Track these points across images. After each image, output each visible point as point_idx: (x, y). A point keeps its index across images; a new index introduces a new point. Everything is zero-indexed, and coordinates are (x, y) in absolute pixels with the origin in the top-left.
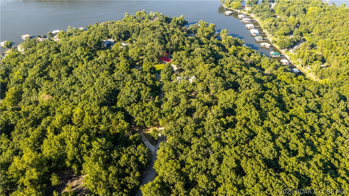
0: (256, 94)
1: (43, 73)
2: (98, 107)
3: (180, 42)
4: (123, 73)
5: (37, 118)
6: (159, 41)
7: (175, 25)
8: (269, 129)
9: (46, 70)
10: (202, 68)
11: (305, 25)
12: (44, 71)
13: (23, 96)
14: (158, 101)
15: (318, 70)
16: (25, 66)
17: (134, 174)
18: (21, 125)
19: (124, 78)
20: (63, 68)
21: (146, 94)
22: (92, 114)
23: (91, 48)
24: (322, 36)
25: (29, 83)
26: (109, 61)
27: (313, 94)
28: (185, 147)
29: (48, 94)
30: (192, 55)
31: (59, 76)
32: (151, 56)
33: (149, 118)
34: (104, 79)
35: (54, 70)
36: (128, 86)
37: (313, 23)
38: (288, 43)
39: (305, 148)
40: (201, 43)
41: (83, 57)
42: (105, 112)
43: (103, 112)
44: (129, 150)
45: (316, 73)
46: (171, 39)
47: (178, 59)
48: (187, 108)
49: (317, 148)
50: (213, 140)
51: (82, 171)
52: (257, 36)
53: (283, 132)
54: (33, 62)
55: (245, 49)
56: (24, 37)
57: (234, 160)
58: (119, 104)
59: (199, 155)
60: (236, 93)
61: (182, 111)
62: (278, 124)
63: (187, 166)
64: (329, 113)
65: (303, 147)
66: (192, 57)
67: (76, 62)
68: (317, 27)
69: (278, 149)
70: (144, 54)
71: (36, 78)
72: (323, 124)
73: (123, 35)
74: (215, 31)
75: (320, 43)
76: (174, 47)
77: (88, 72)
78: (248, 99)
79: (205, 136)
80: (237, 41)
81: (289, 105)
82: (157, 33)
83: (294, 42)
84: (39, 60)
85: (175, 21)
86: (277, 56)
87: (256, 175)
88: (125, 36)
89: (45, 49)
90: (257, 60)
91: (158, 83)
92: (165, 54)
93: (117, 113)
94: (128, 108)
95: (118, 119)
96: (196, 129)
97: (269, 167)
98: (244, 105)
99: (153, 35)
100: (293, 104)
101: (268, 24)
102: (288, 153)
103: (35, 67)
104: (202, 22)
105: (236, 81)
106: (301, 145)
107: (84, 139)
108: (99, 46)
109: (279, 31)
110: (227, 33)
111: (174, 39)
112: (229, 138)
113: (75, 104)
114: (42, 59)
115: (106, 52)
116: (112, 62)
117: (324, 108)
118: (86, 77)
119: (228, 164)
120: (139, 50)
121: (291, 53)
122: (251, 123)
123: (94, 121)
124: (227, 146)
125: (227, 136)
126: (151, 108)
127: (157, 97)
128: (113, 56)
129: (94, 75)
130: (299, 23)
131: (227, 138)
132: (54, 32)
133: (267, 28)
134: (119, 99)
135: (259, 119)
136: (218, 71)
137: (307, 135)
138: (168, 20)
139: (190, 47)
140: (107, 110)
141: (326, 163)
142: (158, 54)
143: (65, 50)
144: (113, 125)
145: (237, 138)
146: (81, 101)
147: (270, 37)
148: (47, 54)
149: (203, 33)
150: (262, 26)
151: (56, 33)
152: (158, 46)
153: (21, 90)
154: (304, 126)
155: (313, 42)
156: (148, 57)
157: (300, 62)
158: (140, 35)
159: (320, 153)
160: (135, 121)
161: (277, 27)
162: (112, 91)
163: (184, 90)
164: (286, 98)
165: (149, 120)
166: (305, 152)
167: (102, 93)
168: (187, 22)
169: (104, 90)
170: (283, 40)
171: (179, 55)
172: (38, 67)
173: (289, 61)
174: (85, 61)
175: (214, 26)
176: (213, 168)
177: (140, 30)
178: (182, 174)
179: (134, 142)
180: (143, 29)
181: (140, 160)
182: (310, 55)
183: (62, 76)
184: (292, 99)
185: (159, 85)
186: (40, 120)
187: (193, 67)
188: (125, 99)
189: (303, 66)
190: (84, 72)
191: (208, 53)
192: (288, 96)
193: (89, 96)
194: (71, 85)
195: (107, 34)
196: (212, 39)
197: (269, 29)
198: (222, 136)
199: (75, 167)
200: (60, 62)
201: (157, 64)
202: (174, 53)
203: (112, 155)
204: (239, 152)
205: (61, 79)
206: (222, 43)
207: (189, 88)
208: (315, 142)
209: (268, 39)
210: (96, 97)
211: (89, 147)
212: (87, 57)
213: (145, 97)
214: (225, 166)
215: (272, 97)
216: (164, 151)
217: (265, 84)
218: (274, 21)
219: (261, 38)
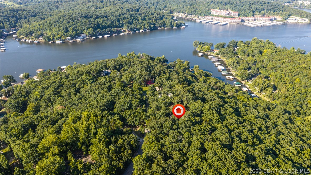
0: (218, 105)
1: (57, 92)
2: (101, 111)
3: (162, 72)
4: (119, 91)
5: (54, 120)
6: (145, 70)
7: (158, 61)
8: (227, 127)
9: (59, 90)
10: (178, 87)
11: (261, 63)
12: (58, 91)
13: (41, 109)
14: (144, 108)
15: (270, 94)
16: (43, 88)
17: (127, 152)
18: (43, 125)
19: (119, 94)
20: (72, 88)
21: (136, 103)
22: (96, 116)
23: (93, 75)
24: (274, 70)
25: (46, 99)
26: (108, 83)
27: (264, 109)
28: (164, 136)
29: (61, 105)
30: (170, 79)
31: (69, 94)
32: (139, 80)
33: (138, 119)
34: (104, 94)
35: (65, 90)
36: (123, 98)
37: (267, 61)
38: (247, 75)
39: (253, 140)
40: (178, 73)
41: (88, 81)
42: (106, 114)
43: (104, 115)
44: (124, 137)
45: (269, 97)
46: (155, 70)
47: (159, 82)
48: (166, 113)
49: (263, 140)
50: (185, 131)
51: (89, 152)
52: (224, 71)
53: (237, 129)
54: (49, 85)
55: (212, 79)
56: (38, 71)
57: (199, 143)
58: (115, 111)
59: (175, 140)
60: (203, 103)
61: (162, 114)
62: (234, 124)
63: (165, 147)
64: (275, 121)
65: (252, 138)
66: (170, 80)
67: (83, 84)
68: (270, 64)
69: (232, 138)
70: (134, 79)
71: (51, 96)
72: (269, 127)
73: (118, 67)
74: (190, 67)
75: (272, 75)
76: (157, 74)
77: (92, 90)
78: (212, 107)
79: (179, 130)
80: (206, 73)
81: (244, 114)
82: (144, 65)
83: (252, 75)
84: (54, 84)
85: (158, 59)
86: (239, 85)
87: (215, 151)
88: (119, 68)
89: (58, 76)
90: (222, 86)
91: (144, 98)
92: (150, 79)
93: (114, 116)
94: (122, 113)
95: (115, 120)
96: (172, 125)
97: (224, 147)
98: (208, 111)
99: (141, 66)
100: (247, 113)
101: (231, 62)
102: (240, 141)
103: (50, 89)
104: (179, 60)
105: (204, 97)
106: (250, 137)
107: (92, 127)
108: (99, 73)
109: (240, 67)
110: (199, 68)
111: (157, 69)
112: (197, 130)
113: (82, 111)
114: (56, 83)
115: (105, 77)
116: (110, 84)
117: (271, 117)
118: (91, 94)
119: (195, 146)
120: (130, 76)
121: (250, 83)
122: (213, 122)
123: (97, 121)
124: (195, 136)
125: (195, 129)
126: (140, 113)
127: (144, 106)
128: (111, 80)
129: (96, 92)
130: (256, 61)
131: (195, 131)
132: (62, 67)
133: (231, 65)
134: (116, 107)
135: (220, 120)
136: (190, 89)
137: (255, 132)
138: (152, 59)
139: (169, 75)
140: (107, 113)
141: (269, 149)
142: (145, 79)
143: (73, 77)
144: (111, 124)
145: (203, 130)
146: (87, 108)
147: (233, 72)
148: (59, 79)
149: (180, 68)
150: (227, 64)
151: (63, 68)
152: (144, 73)
153: (39, 105)
154: (254, 126)
155: (267, 75)
156: (137, 81)
157: (257, 89)
158: (131, 67)
159: (265, 144)
160: (128, 121)
161: (239, 64)
162: (111, 102)
163: (164, 102)
164: (242, 109)
165: (138, 121)
166: (254, 142)
167: (103, 102)
168: (167, 60)
169: (104, 101)
170: (243, 73)
171: (161, 79)
172: (53, 88)
173: (248, 89)
174: (89, 84)
175: (189, 63)
176: (184, 148)
177: (131, 64)
178: (161, 151)
179: (127, 133)
180: (133, 62)
181: (132, 144)
182: (264, 83)
183: (71, 94)
184: (246, 110)
185: (146, 99)
186: (57, 121)
187: (171, 87)
188: (120, 107)
189: (259, 93)
190: (89, 90)
191: (183, 79)
192: (243, 108)
193: (93, 105)
194: (78, 100)
195: (106, 66)
196: (187, 71)
197: (233, 66)
198: (192, 129)
199: (84, 148)
200: (70, 84)
201: (144, 86)
202: (157, 78)
203: (111, 139)
204: (203, 138)
205: (70, 97)
206: (194, 74)
207: (168, 100)
208: (261, 136)
209: (232, 73)
210: (99, 105)
211: (96, 133)
212: (91, 80)
213: (135, 106)
214: (193, 146)
215: (230, 108)
216: (149, 138)
217: (225, 100)
218: (236, 60)
219: (226, 72)
